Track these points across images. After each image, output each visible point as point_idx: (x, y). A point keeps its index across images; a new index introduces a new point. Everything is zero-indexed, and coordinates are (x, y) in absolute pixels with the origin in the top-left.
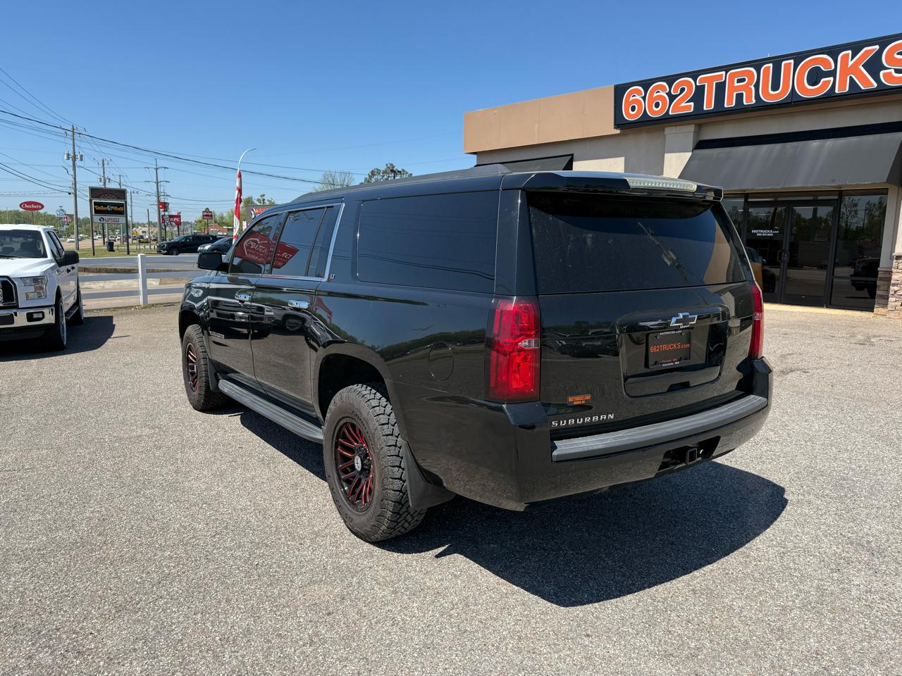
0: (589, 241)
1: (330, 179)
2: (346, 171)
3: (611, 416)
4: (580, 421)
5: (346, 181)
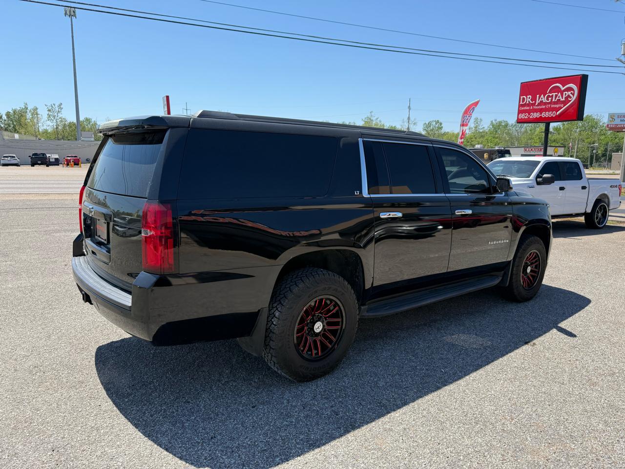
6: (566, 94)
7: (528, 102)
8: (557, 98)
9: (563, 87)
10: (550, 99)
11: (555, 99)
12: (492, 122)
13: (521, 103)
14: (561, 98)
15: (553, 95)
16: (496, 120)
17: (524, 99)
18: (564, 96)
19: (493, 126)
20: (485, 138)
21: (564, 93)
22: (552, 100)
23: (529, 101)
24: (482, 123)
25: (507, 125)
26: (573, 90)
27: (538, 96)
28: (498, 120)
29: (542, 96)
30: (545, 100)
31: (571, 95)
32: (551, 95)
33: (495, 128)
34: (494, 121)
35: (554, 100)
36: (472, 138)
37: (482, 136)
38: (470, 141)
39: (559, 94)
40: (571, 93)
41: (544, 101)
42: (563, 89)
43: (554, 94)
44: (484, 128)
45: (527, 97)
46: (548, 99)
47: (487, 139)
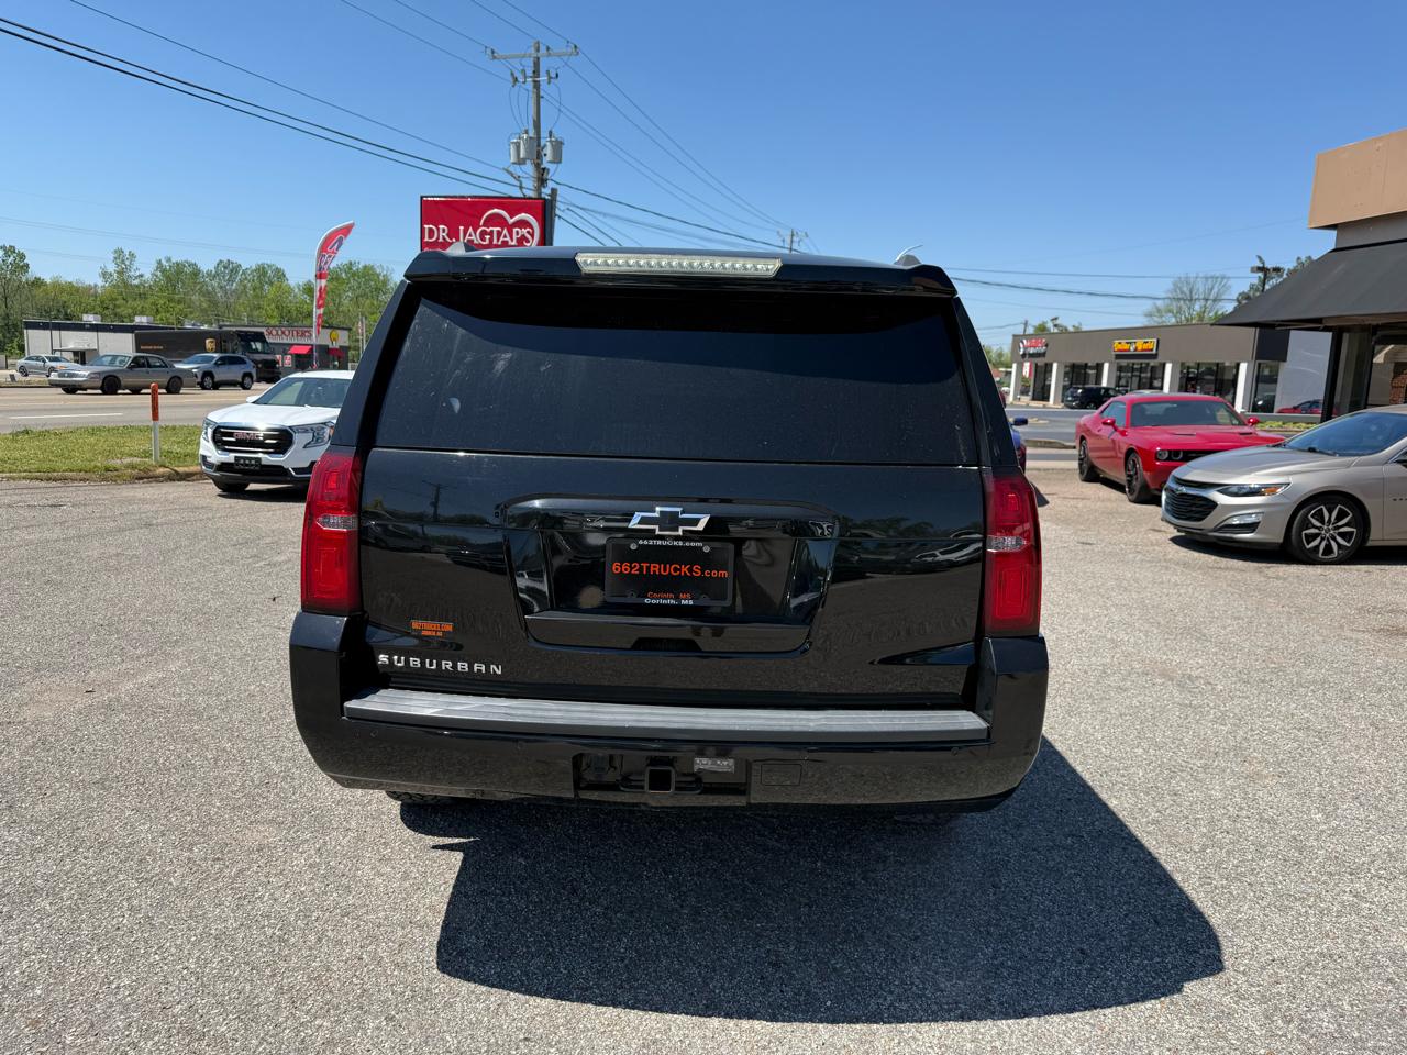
0: (500, 366)
1: (1185, 289)
2: (1217, 274)
3: (497, 670)
4: (431, 665)
5: (1215, 290)
6: (517, 233)
7: (441, 240)
8: (502, 239)
9: (511, 218)
10: (488, 237)
11: (498, 240)
12: (160, 262)
13: (426, 239)
14: (508, 239)
15: (492, 231)
16: (169, 260)
17: (431, 231)
18: (515, 237)
19: (164, 271)
20: (150, 301)
21: (515, 230)
22: (491, 240)
23: (444, 238)
24: (136, 264)
25: (196, 273)
26: (530, 226)
27: (461, 228)
28: (174, 260)
29: (471, 230)
30: (476, 239)
31: (529, 237)
32: (488, 230)
33: (169, 279)
34: (164, 262)
35: (495, 242)
36: (116, 299)
37: (143, 296)
38: (111, 306)
39: (505, 231)
40: (528, 232)
41: (475, 242)
42: (511, 221)
43: (495, 229)
44: (141, 276)
45: (438, 229)
46: (483, 239)
47: (154, 304)
